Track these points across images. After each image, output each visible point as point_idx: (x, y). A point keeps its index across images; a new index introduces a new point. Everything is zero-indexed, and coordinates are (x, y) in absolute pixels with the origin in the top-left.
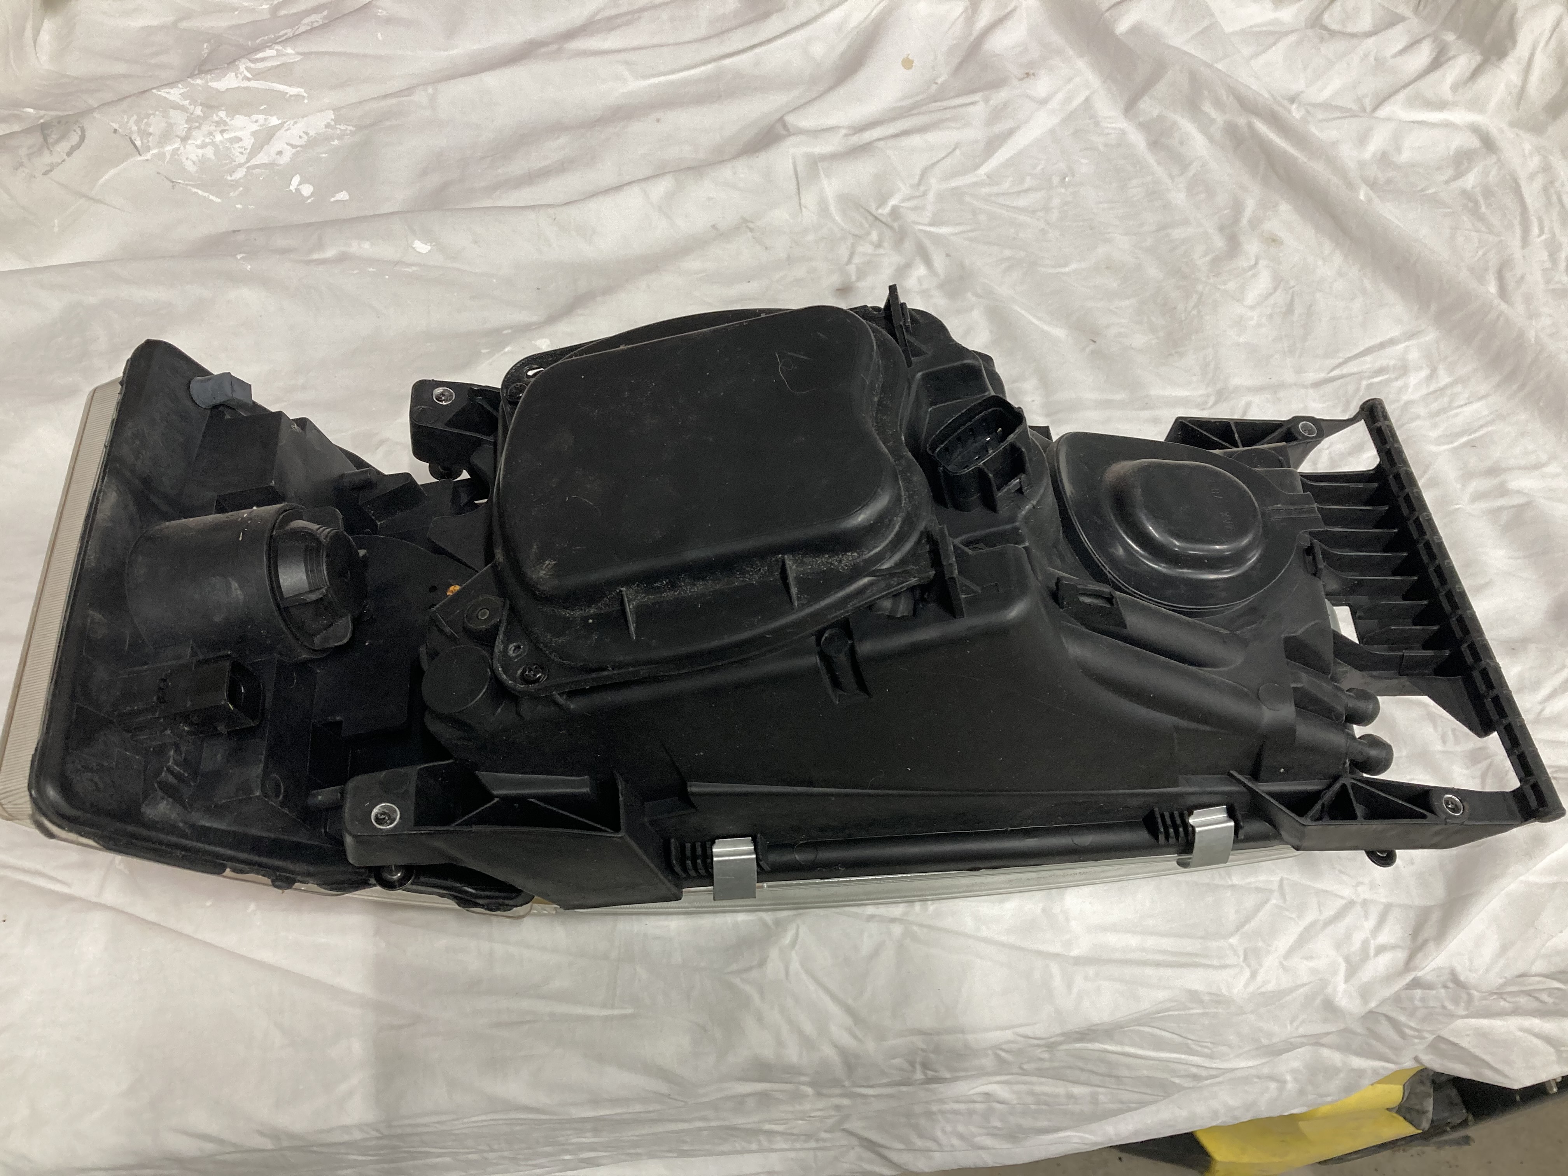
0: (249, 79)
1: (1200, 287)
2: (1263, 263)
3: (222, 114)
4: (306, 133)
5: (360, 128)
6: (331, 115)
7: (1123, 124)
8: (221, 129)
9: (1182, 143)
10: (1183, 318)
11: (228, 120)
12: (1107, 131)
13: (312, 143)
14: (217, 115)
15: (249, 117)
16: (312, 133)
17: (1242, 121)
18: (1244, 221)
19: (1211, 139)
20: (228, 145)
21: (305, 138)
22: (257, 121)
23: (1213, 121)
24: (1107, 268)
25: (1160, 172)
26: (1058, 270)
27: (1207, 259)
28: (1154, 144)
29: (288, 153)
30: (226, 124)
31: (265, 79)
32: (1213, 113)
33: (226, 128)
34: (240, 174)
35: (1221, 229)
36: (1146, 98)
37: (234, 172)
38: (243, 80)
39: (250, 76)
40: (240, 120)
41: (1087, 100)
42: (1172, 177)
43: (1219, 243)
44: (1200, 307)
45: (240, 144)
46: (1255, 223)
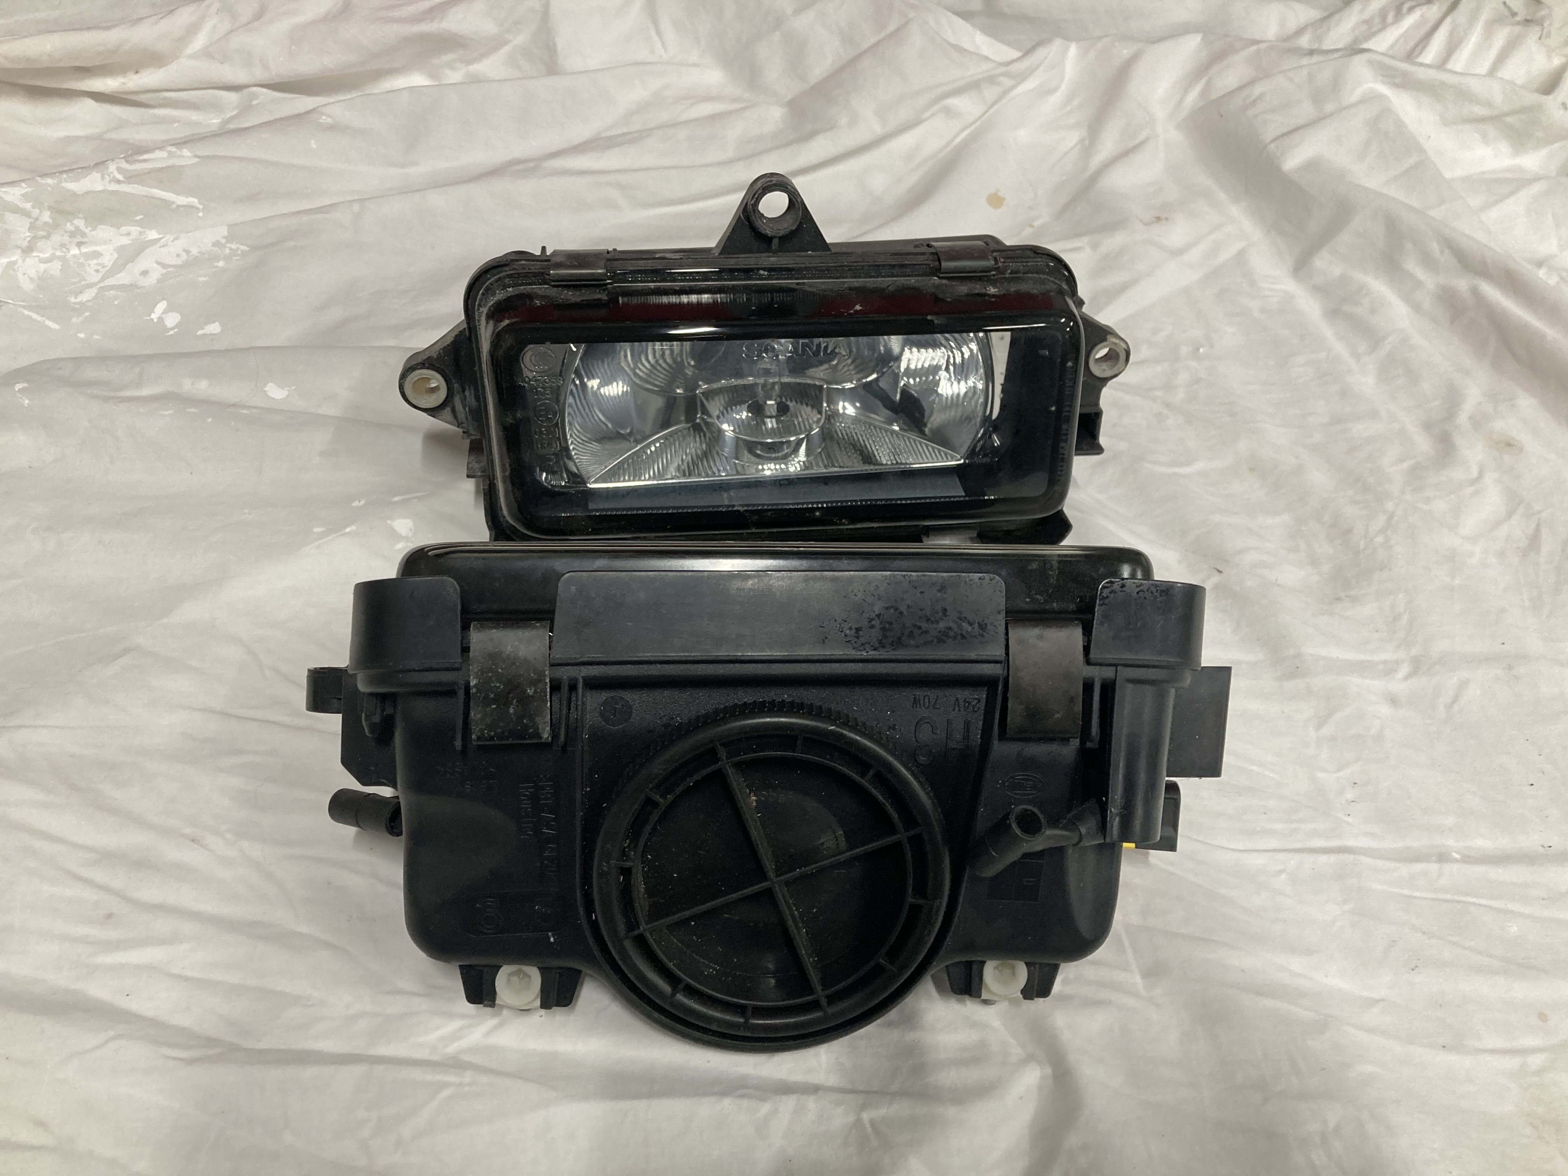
0: (118, 182)
1: (1390, 506)
2: (1490, 477)
3: (80, 223)
4: (187, 252)
5: (254, 248)
6: (224, 231)
7: (1290, 286)
8: (76, 240)
9: (1373, 311)
10: (1362, 547)
11: (87, 231)
12: (1267, 293)
13: (192, 263)
14: (72, 224)
15: (118, 228)
16: (194, 251)
17: (1462, 284)
18: (1463, 418)
19: (1416, 307)
20: (82, 260)
21: (184, 257)
22: (128, 234)
23: (1419, 284)
24: (1252, 470)
25: (1340, 348)
26: (1176, 470)
27: (1406, 465)
28: (1333, 314)
29: (156, 273)
30: (83, 235)
31: (142, 183)
32: (1420, 273)
33: (84, 240)
34: (87, 296)
35: (1427, 426)
36: (1324, 253)
37: (81, 292)
38: (110, 182)
39: (120, 177)
40: (104, 232)
41: (1241, 253)
42: (1357, 357)
43: (1424, 444)
44: (1389, 532)
45: (100, 261)
46: (1478, 422)
